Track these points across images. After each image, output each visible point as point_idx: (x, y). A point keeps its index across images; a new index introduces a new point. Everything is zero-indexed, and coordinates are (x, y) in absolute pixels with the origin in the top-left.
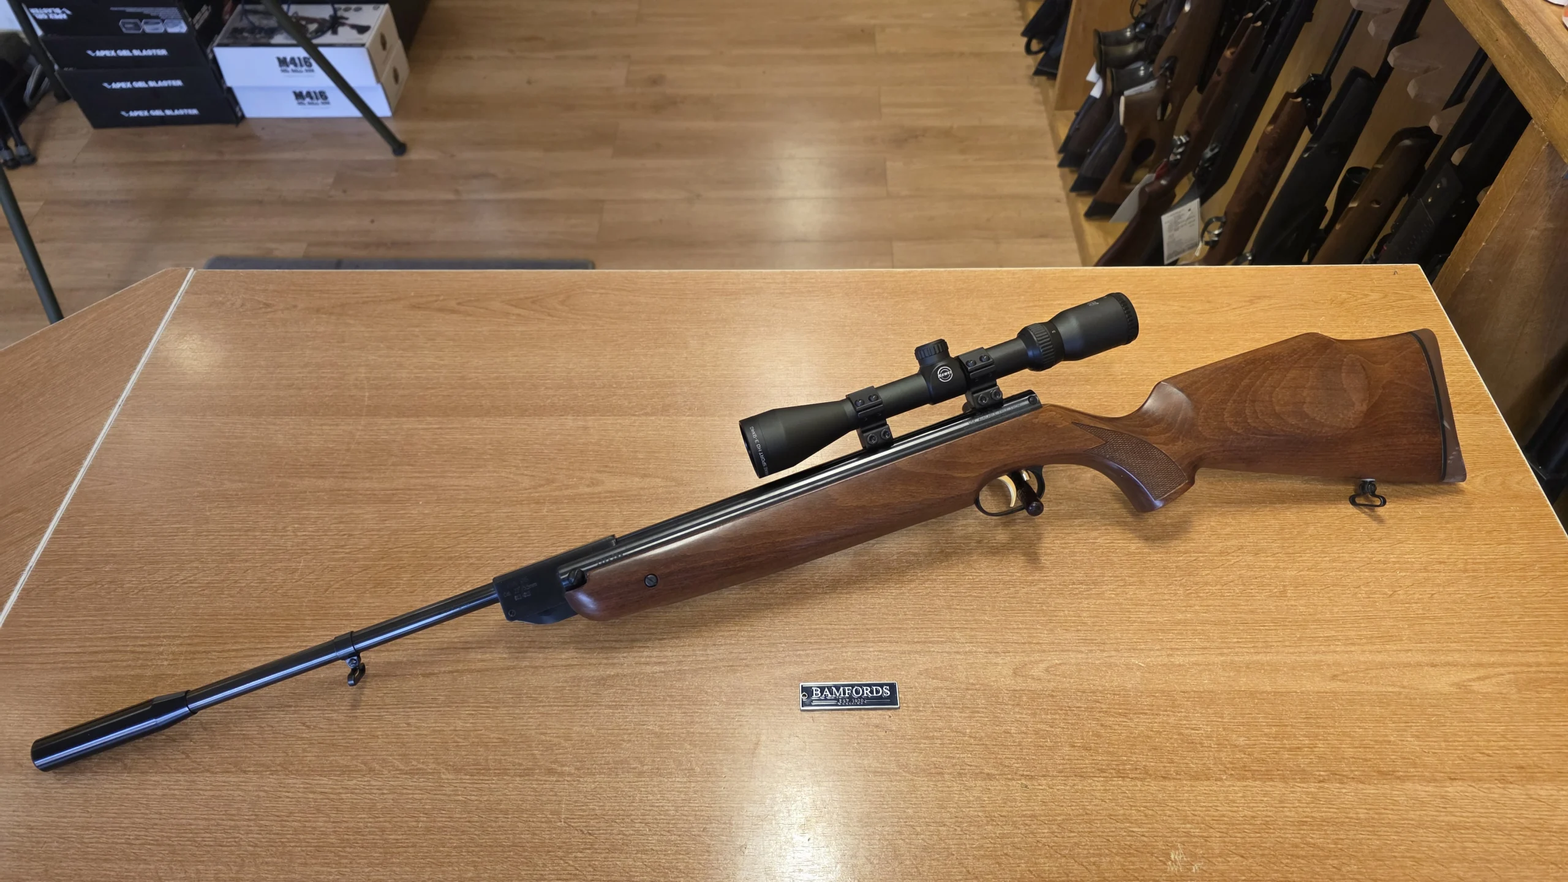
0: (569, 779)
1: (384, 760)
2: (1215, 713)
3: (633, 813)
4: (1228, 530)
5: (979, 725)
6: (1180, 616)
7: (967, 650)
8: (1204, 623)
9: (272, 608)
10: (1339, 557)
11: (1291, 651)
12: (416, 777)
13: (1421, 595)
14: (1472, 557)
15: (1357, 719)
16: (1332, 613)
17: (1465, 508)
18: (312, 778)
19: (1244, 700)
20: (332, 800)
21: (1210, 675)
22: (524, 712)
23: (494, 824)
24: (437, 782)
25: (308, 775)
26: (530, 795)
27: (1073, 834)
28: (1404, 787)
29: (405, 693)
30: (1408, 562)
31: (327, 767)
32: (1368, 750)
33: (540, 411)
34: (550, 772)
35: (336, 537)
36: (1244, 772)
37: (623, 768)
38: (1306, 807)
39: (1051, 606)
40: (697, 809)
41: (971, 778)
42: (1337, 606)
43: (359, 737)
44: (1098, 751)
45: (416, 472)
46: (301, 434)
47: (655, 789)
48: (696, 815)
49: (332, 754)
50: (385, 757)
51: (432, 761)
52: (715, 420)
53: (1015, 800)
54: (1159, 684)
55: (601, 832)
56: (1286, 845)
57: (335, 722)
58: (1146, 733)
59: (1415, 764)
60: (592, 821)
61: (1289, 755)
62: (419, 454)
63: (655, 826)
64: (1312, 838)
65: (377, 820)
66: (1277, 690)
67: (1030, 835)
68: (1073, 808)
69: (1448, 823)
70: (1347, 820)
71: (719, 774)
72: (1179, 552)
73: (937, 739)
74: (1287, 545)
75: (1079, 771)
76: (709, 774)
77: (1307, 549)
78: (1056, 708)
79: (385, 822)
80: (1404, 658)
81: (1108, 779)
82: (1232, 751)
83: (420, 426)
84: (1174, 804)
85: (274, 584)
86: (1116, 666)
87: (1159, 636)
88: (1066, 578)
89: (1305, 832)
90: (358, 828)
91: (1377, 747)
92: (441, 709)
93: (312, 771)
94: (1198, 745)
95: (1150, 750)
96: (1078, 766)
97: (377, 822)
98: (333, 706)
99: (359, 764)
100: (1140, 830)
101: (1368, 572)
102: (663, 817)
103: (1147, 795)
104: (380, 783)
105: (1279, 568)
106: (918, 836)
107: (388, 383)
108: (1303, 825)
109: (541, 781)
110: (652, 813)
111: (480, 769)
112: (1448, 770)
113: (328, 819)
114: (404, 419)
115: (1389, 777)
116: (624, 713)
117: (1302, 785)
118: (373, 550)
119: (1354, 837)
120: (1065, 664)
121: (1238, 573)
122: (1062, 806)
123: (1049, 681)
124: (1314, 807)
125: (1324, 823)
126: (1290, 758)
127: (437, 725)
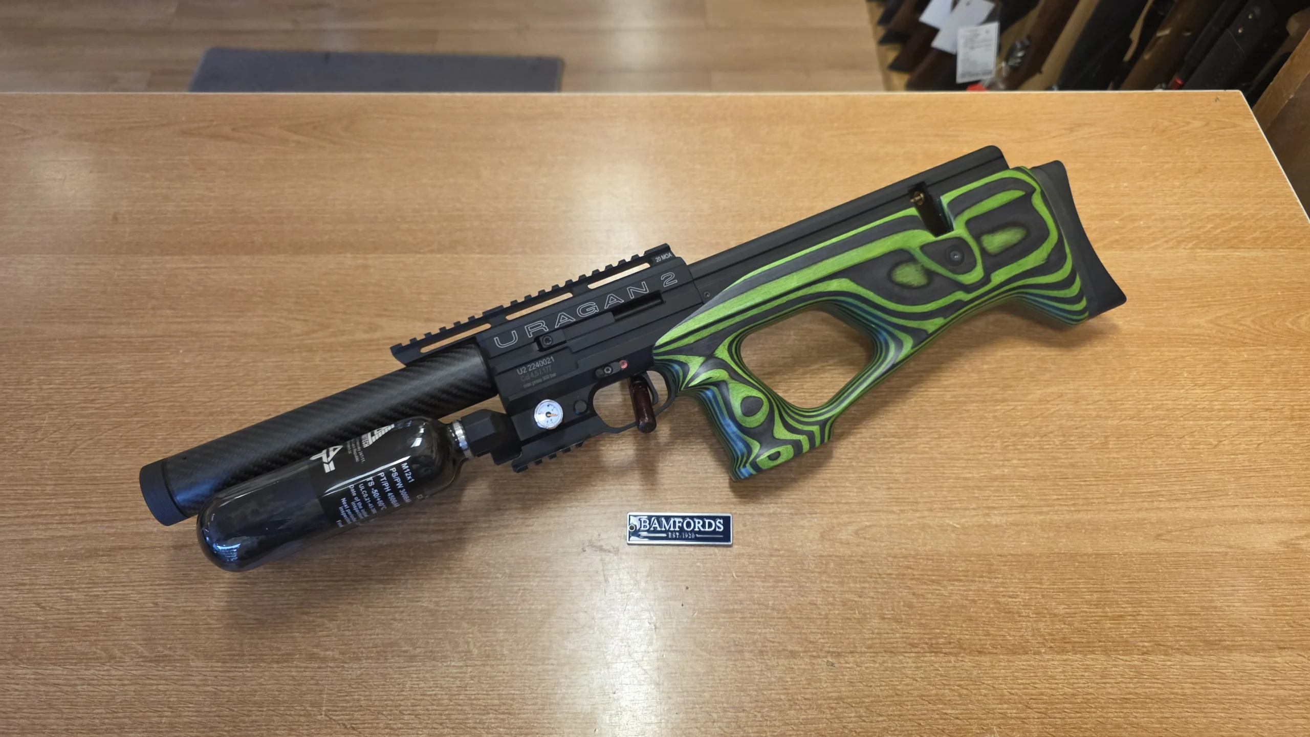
0: (330, 665)
1: (126, 645)
2: (1034, 579)
3: (402, 703)
4: (1048, 376)
5: (783, 596)
6: (997, 472)
7: (771, 511)
8: (1023, 478)
9: (12, 471)
10: (1162, 404)
11: (1113, 508)
12: (161, 664)
13: (1247, 445)
14: (1298, 403)
15: (1182, 583)
16: (1155, 466)
17: (1292, 350)
18: (44, 667)
19: (1066, 563)
20: (66, 693)
21: (1028, 535)
22: (285, 588)
23: (246, 719)
24: (185, 671)
25: (40, 664)
26: (288, 684)
27: (881, 719)
28: (1231, 658)
29: (153, 568)
30: (1233, 409)
31: (62, 654)
32: (1193, 617)
33: (316, 248)
34: (312, 657)
35: (86, 390)
36: (1063, 645)
37: (393, 651)
38: (1130, 683)
39: (861, 462)
40: (473, 697)
41: (773, 656)
42: (1161, 458)
43: (100, 619)
44: (909, 623)
45: (177, 317)
46: (54, 275)
47: (427, 675)
48: (472, 704)
49: (69, 639)
50: (128, 642)
51: (180, 646)
52: (506, 258)
53: (820, 681)
54: (975, 547)
55: (366, 725)
56: (1109, 726)
57: (73, 602)
58: (960, 602)
59: (1242, 632)
60: (357, 715)
61: (1111, 624)
62: (183, 296)
63: (426, 718)
64: (1136, 717)
65: (116, 715)
66: (1098, 552)
67: (836, 721)
68: (881, 688)
69: (1277, 698)
70: (1172, 696)
71: (499, 657)
72: (997, 401)
73: (737, 612)
74: (1108, 391)
75: (888, 646)
76: (488, 656)
77: (1129, 396)
78: (865, 575)
79: (125, 717)
80: (1230, 514)
81: (920, 655)
82: (1052, 621)
83: (185, 265)
84: (989, 682)
85: (14, 444)
86: (930, 527)
87: (974, 493)
88: (878, 430)
89: (1128, 711)
90: (94, 725)
91: (1202, 613)
92: (193, 586)
93: (45, 659)
94: (1016, 616)
95: (964, 621)
96: (888, 640)
97: (116, 718)
98: (73, 584)
99: (99, 651)
100: (953, 712)
101: (1193, 420)
102: (435, 707)
103: (961, 672)
104: (122, 673)
105: (1100, 417)
106: (715, 724)
107: (151, 217)
108: (1126, 703)
109: (301, 668)
110: (423, 703)
111: (234, 655)
112: (1277, 638)
113: (60, 715)
114: (168, 258)
115: (1216, 647)
116: (397, 588)
117: (1124, 658)
118: (127, 405)
119: (1180, 715)
120: (875, 526)
121: (1058, 423)
122: (871, 686)
123: (858, 545)
124: (1138, 682)
125: (1148, 700)
126: (1114, 628)
127: (190, 604)
